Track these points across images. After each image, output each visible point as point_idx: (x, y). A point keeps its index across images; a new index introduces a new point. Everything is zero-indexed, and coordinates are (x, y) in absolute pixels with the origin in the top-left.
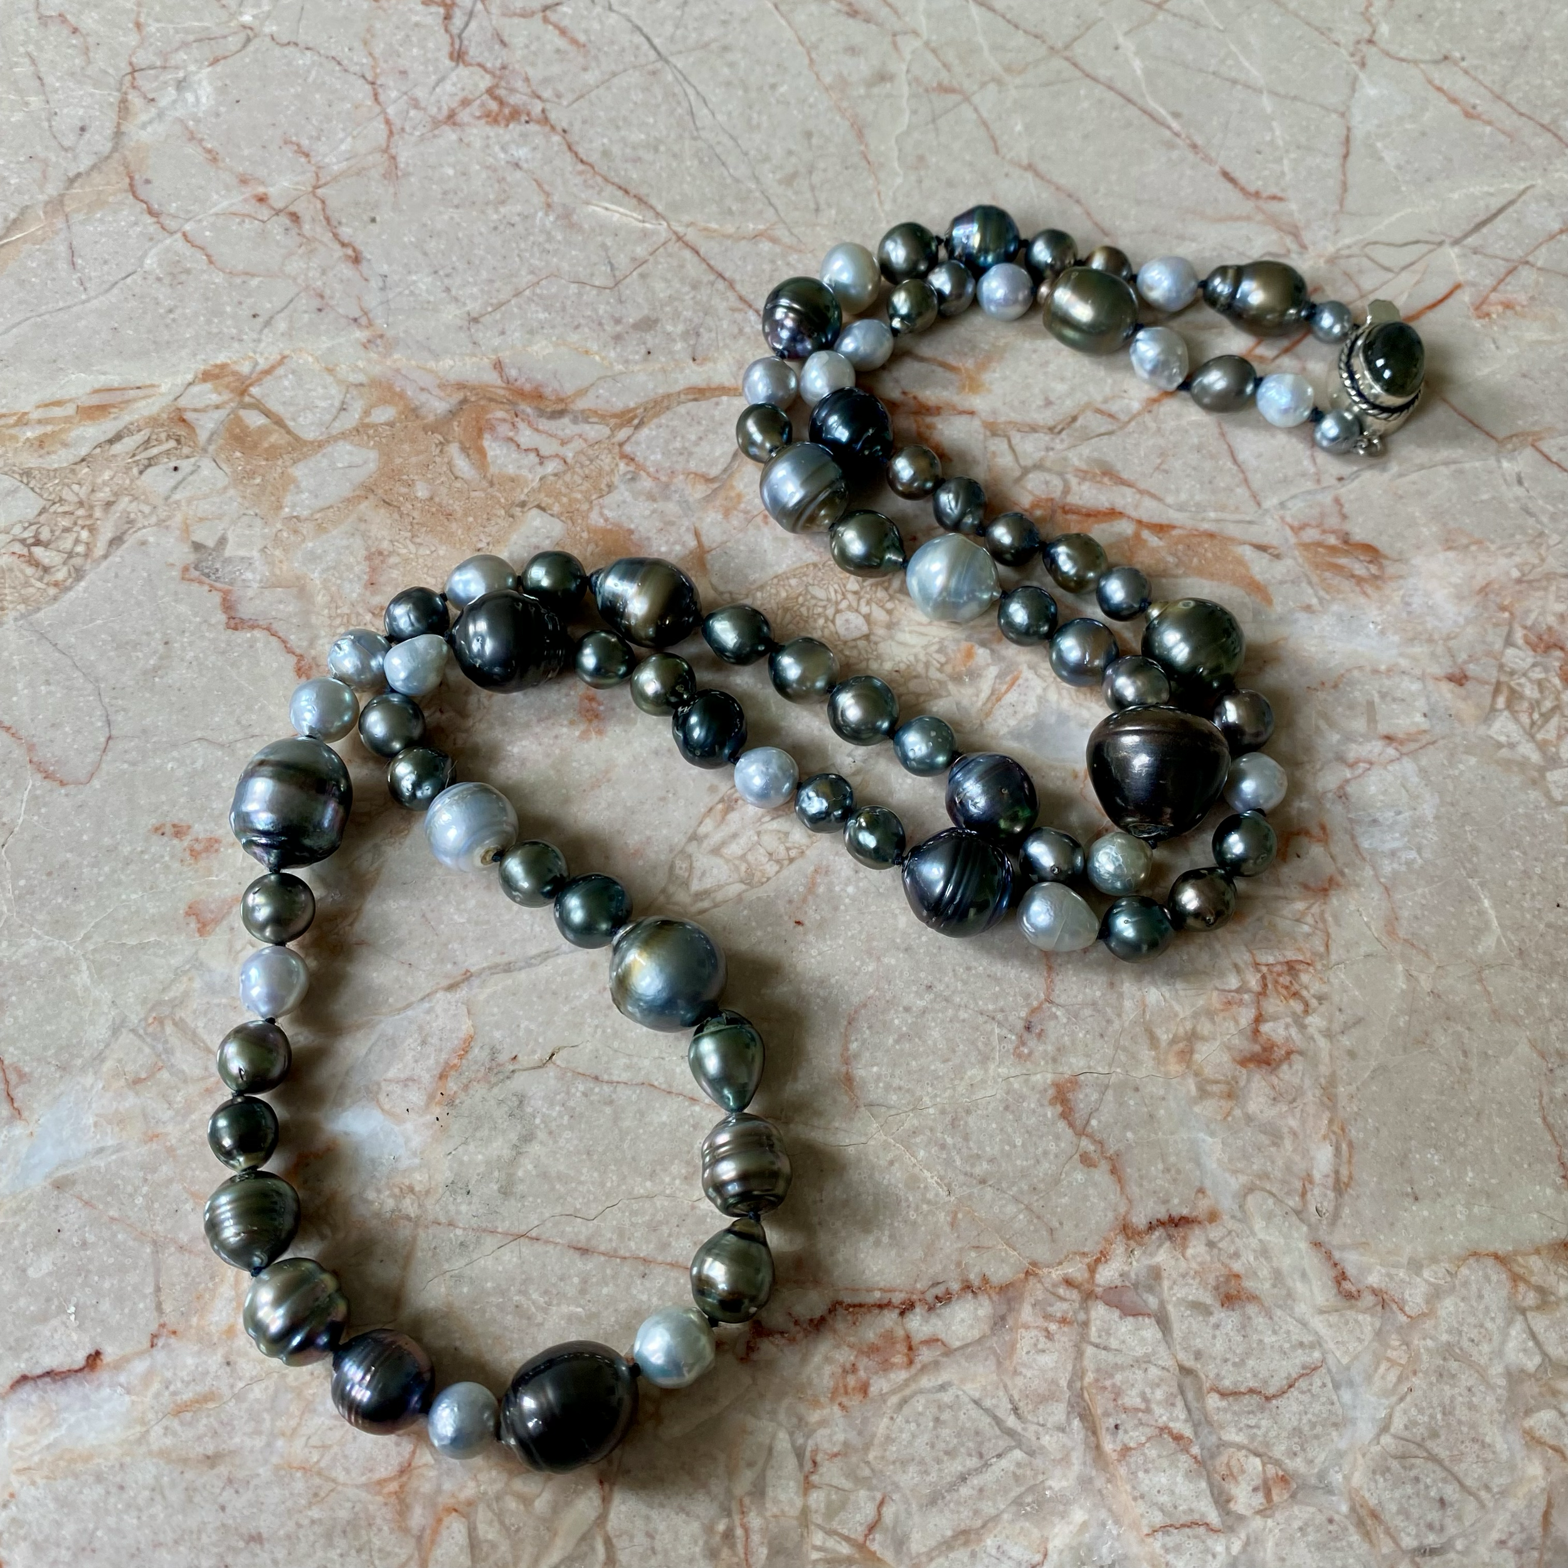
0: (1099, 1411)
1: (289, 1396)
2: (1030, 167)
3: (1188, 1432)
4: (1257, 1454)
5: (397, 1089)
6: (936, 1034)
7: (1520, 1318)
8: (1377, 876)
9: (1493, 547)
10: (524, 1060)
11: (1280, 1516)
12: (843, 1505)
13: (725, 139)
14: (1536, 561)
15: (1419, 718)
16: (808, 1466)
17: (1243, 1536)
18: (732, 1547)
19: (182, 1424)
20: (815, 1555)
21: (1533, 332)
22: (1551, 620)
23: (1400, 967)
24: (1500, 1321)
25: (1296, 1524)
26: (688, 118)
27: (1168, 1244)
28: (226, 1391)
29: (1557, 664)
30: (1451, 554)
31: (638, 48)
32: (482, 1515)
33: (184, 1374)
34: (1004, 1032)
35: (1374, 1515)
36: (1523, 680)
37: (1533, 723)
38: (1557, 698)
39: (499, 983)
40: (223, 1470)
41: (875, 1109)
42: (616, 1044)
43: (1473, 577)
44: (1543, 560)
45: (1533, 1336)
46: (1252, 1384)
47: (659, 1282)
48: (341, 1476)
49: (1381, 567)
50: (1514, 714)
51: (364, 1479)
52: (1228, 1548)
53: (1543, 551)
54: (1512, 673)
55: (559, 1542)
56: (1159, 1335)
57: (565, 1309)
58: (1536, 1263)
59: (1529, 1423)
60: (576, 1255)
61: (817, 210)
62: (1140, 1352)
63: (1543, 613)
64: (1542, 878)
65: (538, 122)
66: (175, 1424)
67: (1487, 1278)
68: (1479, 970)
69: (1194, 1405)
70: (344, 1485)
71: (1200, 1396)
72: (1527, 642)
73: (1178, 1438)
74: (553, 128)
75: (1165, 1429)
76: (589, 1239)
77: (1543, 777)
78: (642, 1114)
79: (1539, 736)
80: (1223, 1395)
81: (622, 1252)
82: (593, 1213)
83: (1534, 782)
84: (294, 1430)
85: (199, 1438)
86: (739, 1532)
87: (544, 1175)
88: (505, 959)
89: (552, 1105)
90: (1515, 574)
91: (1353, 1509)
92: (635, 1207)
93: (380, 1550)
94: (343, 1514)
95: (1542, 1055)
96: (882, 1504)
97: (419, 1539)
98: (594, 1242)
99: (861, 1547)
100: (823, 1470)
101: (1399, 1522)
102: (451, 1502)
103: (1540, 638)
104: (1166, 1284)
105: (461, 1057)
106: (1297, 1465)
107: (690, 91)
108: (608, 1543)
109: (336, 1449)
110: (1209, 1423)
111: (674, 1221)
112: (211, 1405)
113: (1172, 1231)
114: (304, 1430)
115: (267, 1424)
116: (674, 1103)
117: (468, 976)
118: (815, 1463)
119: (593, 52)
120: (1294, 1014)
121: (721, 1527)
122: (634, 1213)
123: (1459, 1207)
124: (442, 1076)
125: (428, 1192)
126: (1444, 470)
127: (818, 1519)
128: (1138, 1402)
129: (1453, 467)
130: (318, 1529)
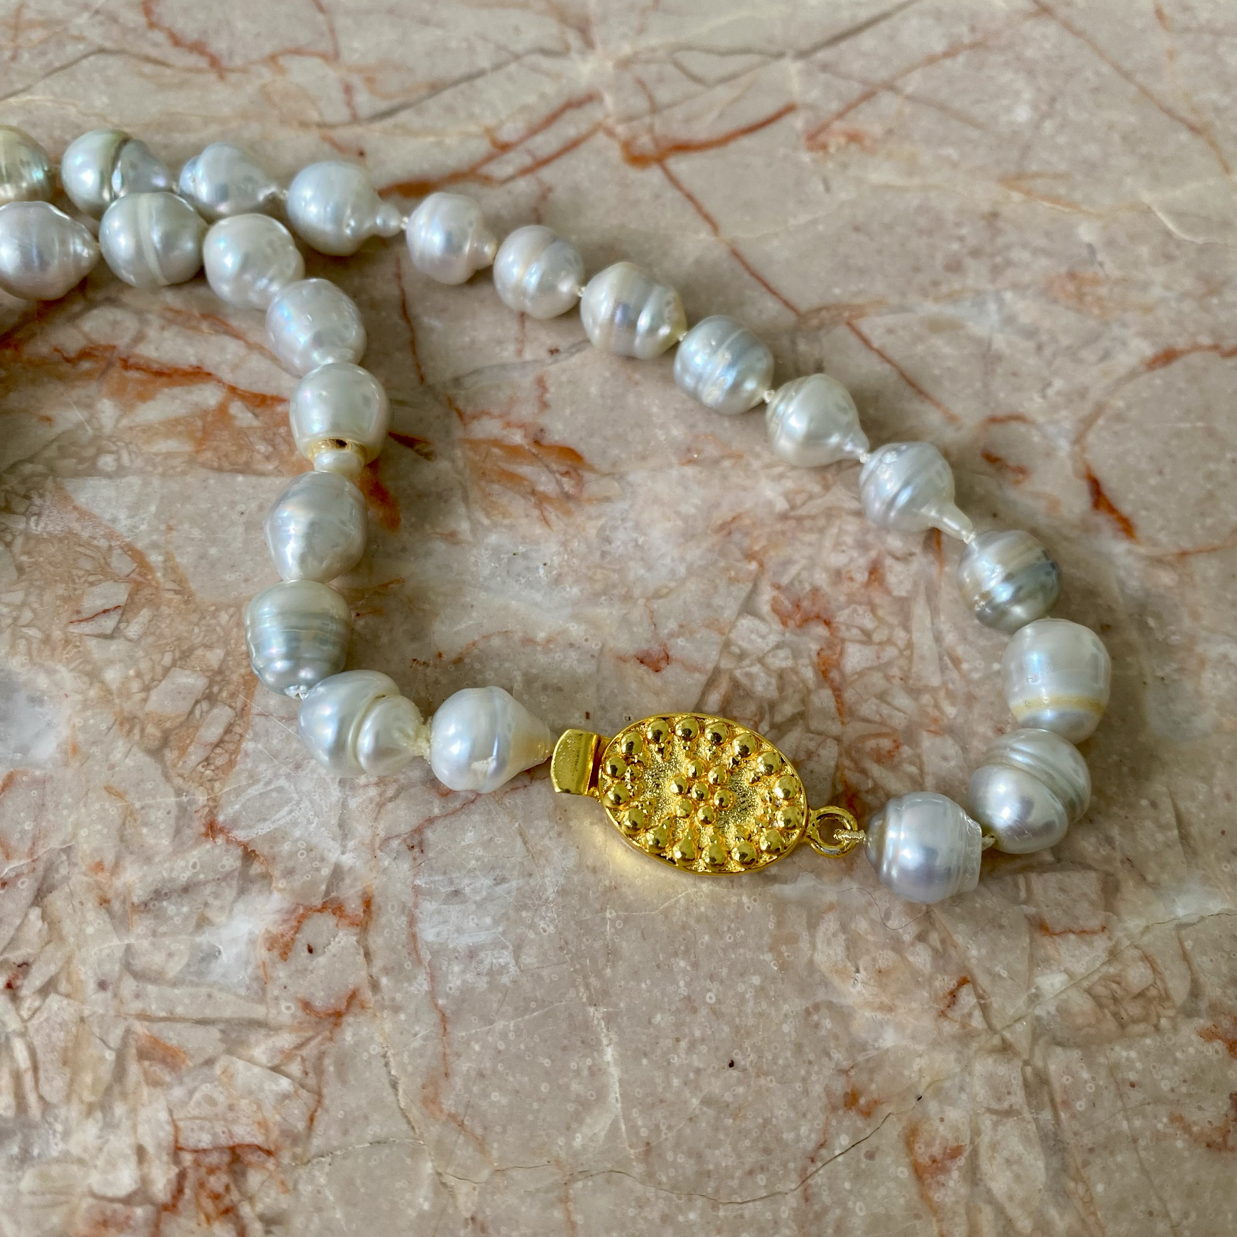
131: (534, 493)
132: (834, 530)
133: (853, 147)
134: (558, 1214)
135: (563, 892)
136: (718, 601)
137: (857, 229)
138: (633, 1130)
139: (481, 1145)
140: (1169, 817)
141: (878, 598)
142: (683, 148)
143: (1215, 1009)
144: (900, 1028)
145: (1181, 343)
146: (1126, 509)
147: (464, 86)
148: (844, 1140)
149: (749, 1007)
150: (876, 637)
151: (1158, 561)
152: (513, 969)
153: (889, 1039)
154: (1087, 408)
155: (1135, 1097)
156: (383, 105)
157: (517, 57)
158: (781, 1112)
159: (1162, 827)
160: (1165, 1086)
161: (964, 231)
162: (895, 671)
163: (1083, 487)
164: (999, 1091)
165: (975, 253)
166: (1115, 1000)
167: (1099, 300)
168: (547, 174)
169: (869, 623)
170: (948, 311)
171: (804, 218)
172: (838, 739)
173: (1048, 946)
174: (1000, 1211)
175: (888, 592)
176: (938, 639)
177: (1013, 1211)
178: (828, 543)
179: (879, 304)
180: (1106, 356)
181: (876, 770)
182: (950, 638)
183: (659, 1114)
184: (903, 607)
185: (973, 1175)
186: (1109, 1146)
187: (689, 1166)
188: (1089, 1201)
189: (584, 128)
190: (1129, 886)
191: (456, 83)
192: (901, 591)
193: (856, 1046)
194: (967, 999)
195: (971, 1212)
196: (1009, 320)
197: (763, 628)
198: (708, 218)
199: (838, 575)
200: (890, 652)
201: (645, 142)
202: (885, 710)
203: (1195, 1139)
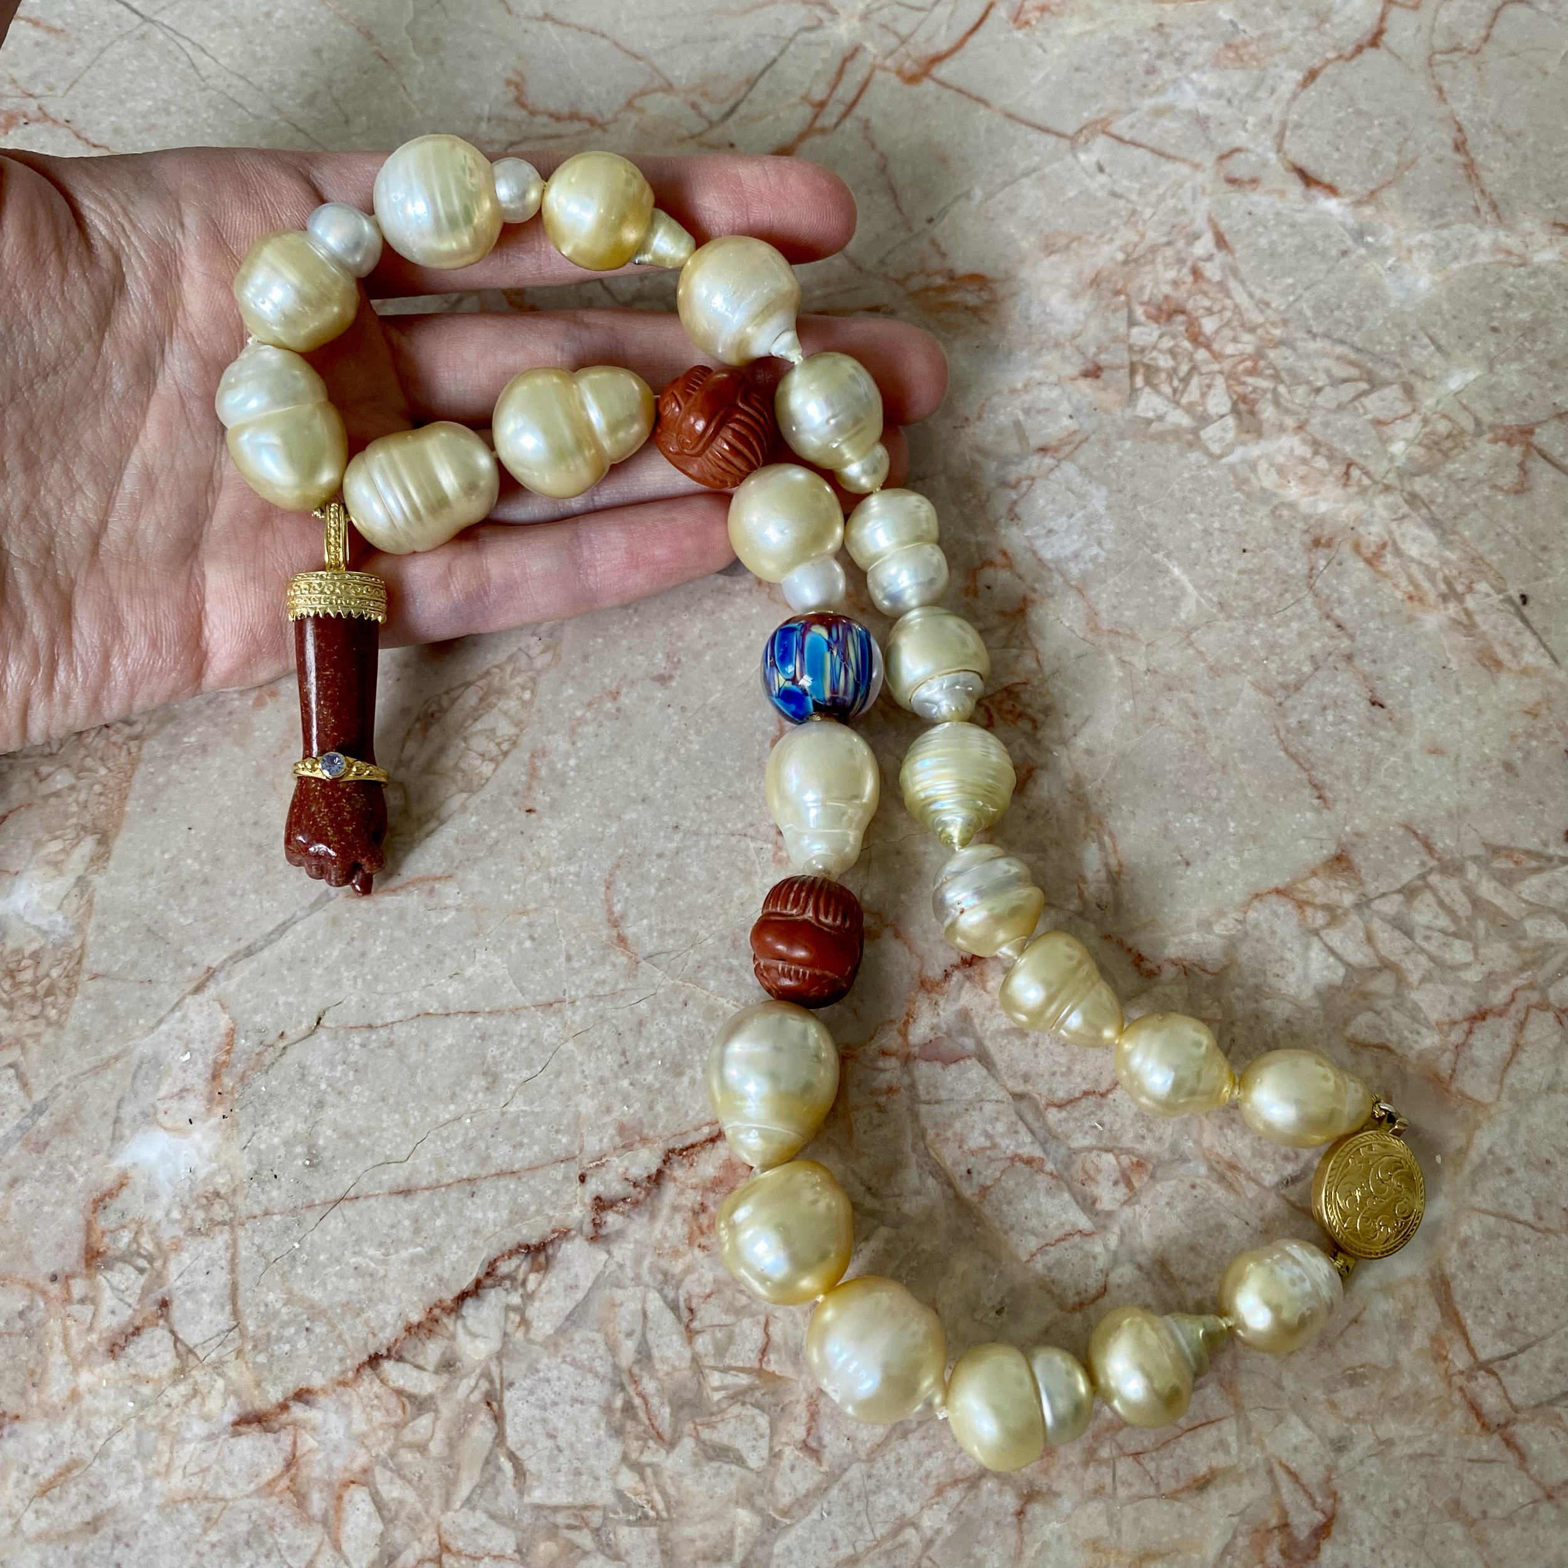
0: (949, 1163)
1: (153, 1434)
2: (547, 17)
3: (1038, 1153)
4: (1108, 1150)
5: (174, 1104)
6: (694, 869)
7: (1315, 939)
8: (1067, 582)
9: (1092, 239)
10: (292, 1034)
11: (1145, 1200)
12: (730, 1339)
13: (236, 81)
14: (1136, 238)
15: (1066, 422)
16: (685, 1314)
17: (1116, 1230)
18: (635, 1417)
19: (51, 1500)
20: (717, 1396)
21: (1074, 26)
22: (1166, 289)
23: (1111, 658)
24: (1297, 948)
25: (1163, 1201)
26: (191, 71)
27: (968, 984)
28: (88, 1454)
29: (1182, 328)
30: (1054, 258)
31: (118, 17)
32: (381, 1477)
33: (40, 1454)
34: (760, 844)
35: (1233, 1167)
36: (1155, 354)
37: (1175, 391)
38: (1191, 359)
39: (246, 969)
40: (108, 1530)
41: (655, 960)
42: (380, 988)
43: (1081, 273)
44: (1143, 236)
45: (1331, 951)
46: (1085, 1087)
47: (490, 1194)
48: (227, 1491)
49: (992, 291)
50: (1155, 388)
51: (252, 1487)
52: (1106, 1247)
53: (1140, 227)
54: (1142, 350)
55: (464, 1475)
56: (984, 1072)
57: (405, 1254)
58: (1316, 884)
59: (1351, 1031)
60: (400, 1200)
61: (347, 122)
62: (971, 1094)
63: (1157, 283)
64: (1222, 530)
65: (37, 120)
66: (46, 1504)
67: (1275, 914)
68: (1187, 633)
69: (1036, 1125)
70: (235, 1499)
71: (1039, 1114)
72: (1149, 317)
73: (1029, 1162)
74: (55, 122)
75: (1014, 1158)
76: (408, 1180)
77: (1198, 437)
78: (426, 1044)
79: (1185, 400)
80: (1060, 1106)
81: (445, 1181)
82: (405, 1154)
83: (1190, 445)
84: (168, 1466)
85: (74, 1508)
86: (637, 1401)
87: (347, 1135)
88: (243, 944)
89: (333, 1067)
90: (1120, 257)
91: (1211, 1168)
92: (445, 1133)
93: (289, 1547)
94: (242, 1528)
95: (1269, 693)
96: (767, 1325)
97: (325, 1522)
98: (413, 1182)
99: (760, 1372)
100: (700, 1314)
101: (1257, 1164)
102: (347, 1476)
103: (1160, 309)
104: (977, 1021)
105: (228, 1052)
106: (1148, 1146)
107: (184, 43)
108: (512, 1457)
109: (216, 1468)
110: (1056, 1137)
111: (488, 1132)
112: (75, 1473)
113: (969, 971)
114: (179, 1463)
115: (139, 1471)
116: (455, 1023)
117: (211, 974)
118: (691, 1310)
119: (74, 34)
120: (1025, 733)
121: (618, 1403)
122: (446, 1139)
123: (1231, 859)
124: (215, 1076)
125: (234, 1192)
126: (1026, 181)
127: (709, 1361)
128: (982, 1141)
129: (1034, 176)
130: (219, 1550)
131: (967, 308)
132: (1159, 259)
133: (1046, 15)
134: (1191, 651)
135: (1109, 508)
136: (1112, 325)
137: (1077, 69)
138: (1209, 600)
139: (1133, 637)
140: (1426, 340)
141: (1205, 287)
142: (937, 59)
143: (1492, 427)
144: (1325, 499)
145: (1317, 63)
146: (1327, 179)
147: (768, 74)
148: (1323, 562)
149: (1240, 521)
150: (1216, 308)
151: (1358, 203)
152: (1103, 554)
153: (1323, 508)
154: (1275, 128)
155: (1467, 485)
156: (726, 107)
157: (791, 40)
158: (1281, 561)
159: (1425, 347)
160: (1481, 474)
161: (1146, 44)
162: (1235, 323)
163: (1294, 176)
164: (1393, 508)
165: (1160, 56)
166: (1436, 443)
167: (1253, 56)
168: (859, 111)
169: (1207, 303)
170: (1161, 100)
171: (1040, 76)
172: (1221, 372)
173: (1388, 430)
174: (1420, 563)
175: (1209, 281)
176: (1251, 296)
177: (1426, 561)
178: (1160, 267)
179: (1116, 113)
180: (1273, 91)
181: (1250, 380)
182: (1258, 293)
183: (1219, 588)
184: (1222, 286)
185: (1398, 552)
186: (1463, 513)
187: (1247, 605)
188: (1464, 541)
189: (865, 71)
190: (1418, 384)
191: (762, 73)
192: (1217, 277)
193: (1306, 518)
194: (1355, 473)
195: (1405, 569)
196: (1202, 92)
197: (1146, 330)
198: (978, 100)
199: (1175, 283)
200: (1228, 314)
201: (909, 66)
202: (1240, 346)
203: (1507, 493)
